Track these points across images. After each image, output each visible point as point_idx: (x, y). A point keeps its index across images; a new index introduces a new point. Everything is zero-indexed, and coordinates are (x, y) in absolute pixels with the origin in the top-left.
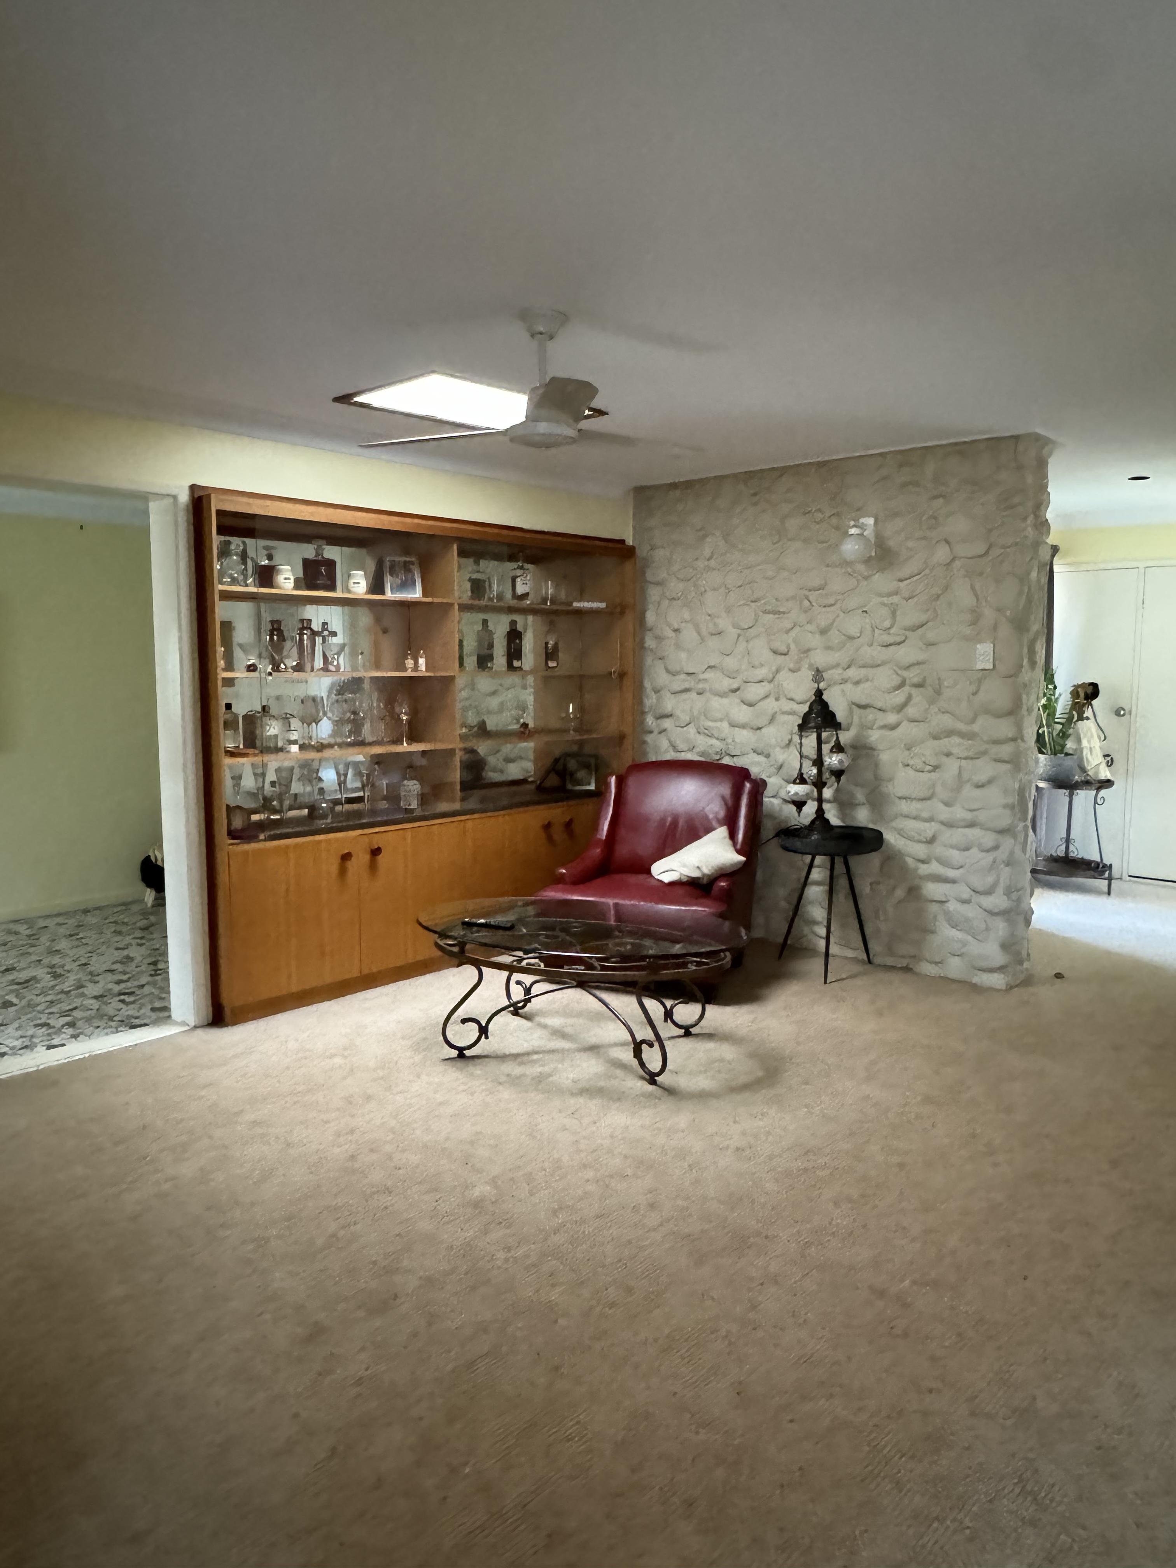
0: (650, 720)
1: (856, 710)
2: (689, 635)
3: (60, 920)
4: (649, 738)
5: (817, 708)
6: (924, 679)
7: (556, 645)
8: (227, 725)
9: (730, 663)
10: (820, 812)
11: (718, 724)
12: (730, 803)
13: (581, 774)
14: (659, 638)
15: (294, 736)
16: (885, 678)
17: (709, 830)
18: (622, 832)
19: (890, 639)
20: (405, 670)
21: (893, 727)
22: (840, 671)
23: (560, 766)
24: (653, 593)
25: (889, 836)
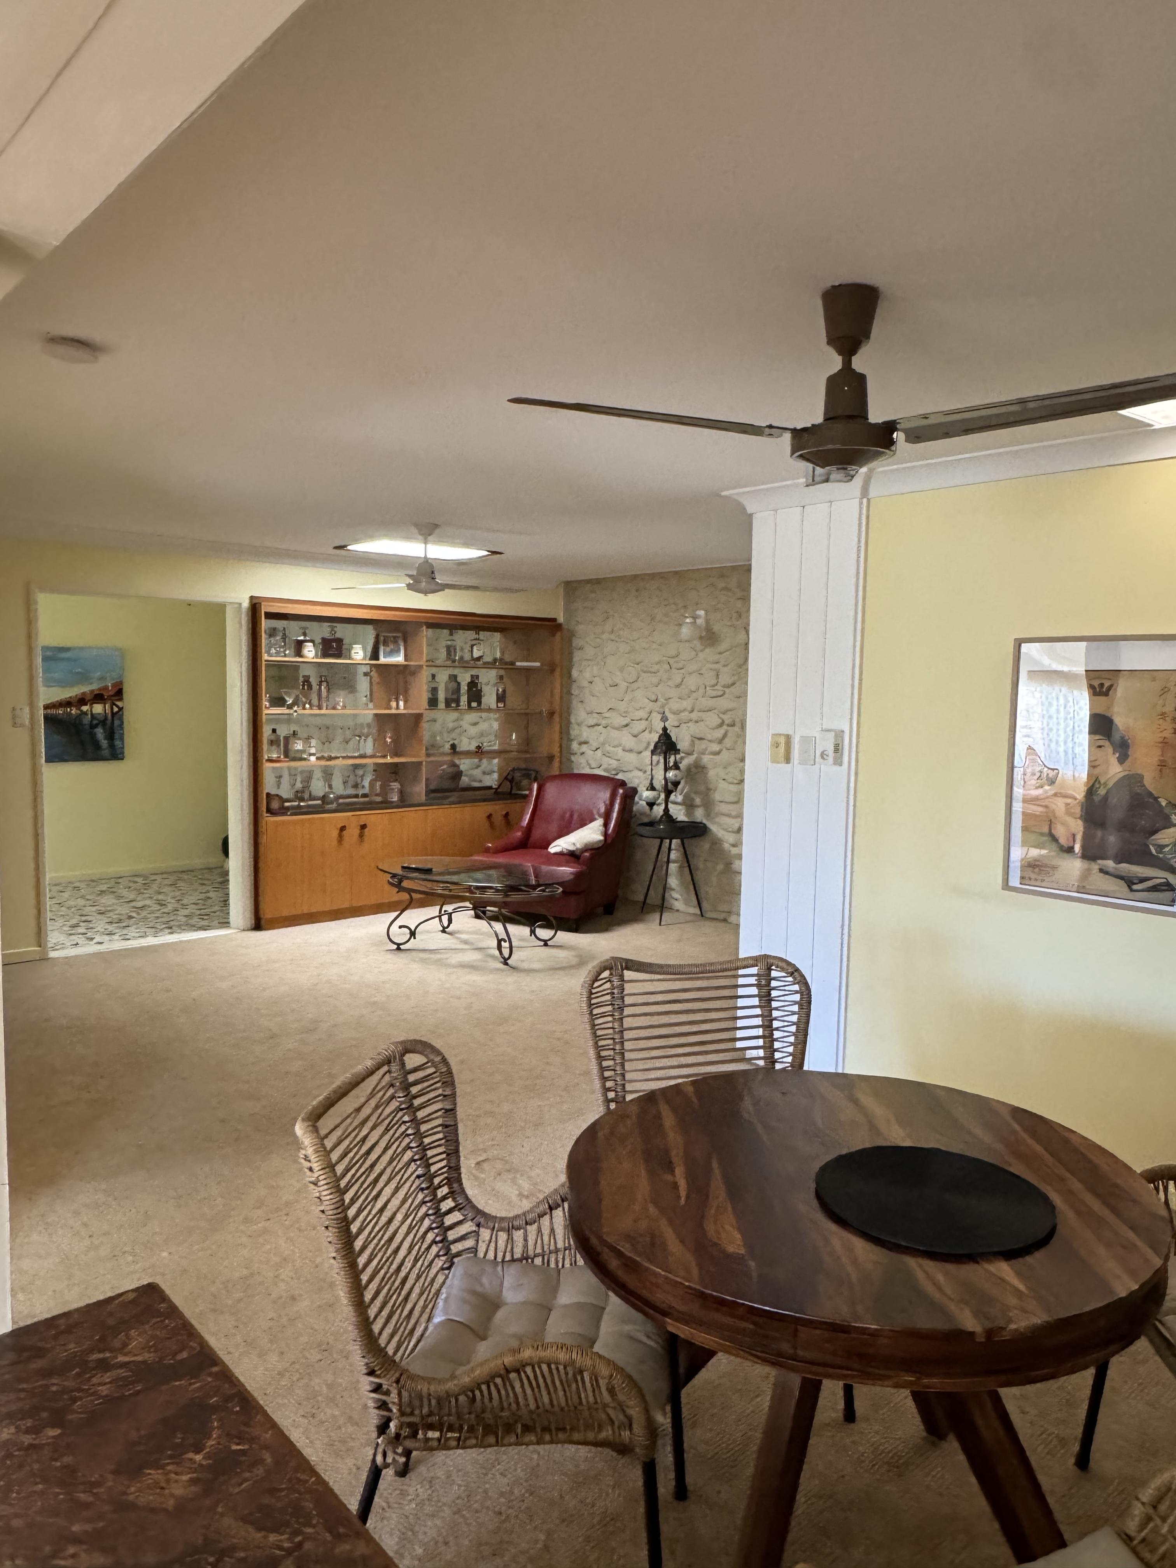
0: (575, 746)
1: (697, 741)
2: (599, 686)
3: (164, 876)
4: (573, 758)
5: (663, 739)
6: (734, 721)
7: (504, 691)
8: (271, 743)
9: (622, 706)
10: (666, 810)
11: (615, 749)
12: (608, 802)
13: (525, 782)
14: (581, 688)
15: (313, 751)
16: (713, 719)
17: (592, 820)
18: (536, 822)
19: (714, 693)
20: (390, 708)
21: (718, 753)
22: (687, 713)
23: (510, 777)
24: (577, 656)
25: (713, 828)
